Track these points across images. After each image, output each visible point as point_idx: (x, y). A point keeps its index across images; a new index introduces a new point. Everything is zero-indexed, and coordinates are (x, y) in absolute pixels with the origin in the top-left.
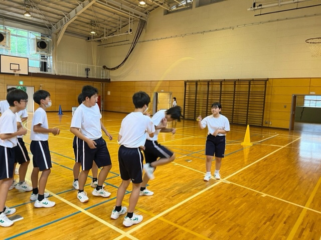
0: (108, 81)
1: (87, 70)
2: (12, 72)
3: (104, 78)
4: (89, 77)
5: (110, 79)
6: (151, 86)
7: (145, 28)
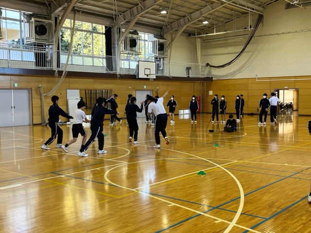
0: (209, 80)
1: (188, 69)
2: (145, 77)
3: (205, 76)
4: (191, 76)
5: (212, 77)
6: (270, 83)
7: (263, 23)
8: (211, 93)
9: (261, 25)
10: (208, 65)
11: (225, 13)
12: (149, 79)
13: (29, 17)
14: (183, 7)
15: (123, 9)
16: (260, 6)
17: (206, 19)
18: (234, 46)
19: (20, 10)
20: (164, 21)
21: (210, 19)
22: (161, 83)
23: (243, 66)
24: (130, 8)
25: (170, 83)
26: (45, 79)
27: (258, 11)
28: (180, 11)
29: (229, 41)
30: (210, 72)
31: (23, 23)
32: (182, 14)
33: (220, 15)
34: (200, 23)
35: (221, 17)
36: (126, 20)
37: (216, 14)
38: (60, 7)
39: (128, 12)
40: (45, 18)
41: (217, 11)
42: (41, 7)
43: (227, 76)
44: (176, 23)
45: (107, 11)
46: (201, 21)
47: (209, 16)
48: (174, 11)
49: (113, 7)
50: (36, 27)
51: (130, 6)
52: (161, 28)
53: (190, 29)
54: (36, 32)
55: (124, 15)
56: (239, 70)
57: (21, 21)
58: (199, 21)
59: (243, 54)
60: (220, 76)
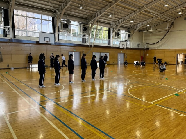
0: (147, 49)
4: (139, 48)
6: (175, 51)
7: (173, 26)
8: (148, 55)
9: (172, 26)
10: (147, 43)
11: (157, 22)
12: (124, 49)
13: (81, 24)
14: (140, 19)
15: (115, 21)
16: (172, 18)
17: (149, 24)
18: (160, 35)
19: (77, 21)
20: (131, 25)
21: (150, 24)
22: (128, 50)
23: (163, 44)
24: (118, 20)
25: (131, 50)
26: (85, 48)
27: (172, 21)
28: (138, 21)
29: (157, 34)
30: (147, 46)
31: (78, 27)
32: (138, 22)
33: (155, 22)
34: (145, 26)
35: (155, 24)
36: (116, 25)
37: (153, 22)
38: (92, 20)
39: (117, 22)
40: (86, 24)
41: (154, 21)
42: (85, 20)
43: (155, 48)
44: (136, 26)
45: (109, 21)
46: (146, 25)
47: (150, 23)
48: (136, 21)
49: (112, 20)
50: (83, 28)
51: (118, 19)
52: (129, 28)
53: (141, 29)
54: (83, 30)
55: (115, 23)
56: (161, 46)
57: (77, 26)
58: (145, 25)
59: (163, 39)
60: (152, 48)
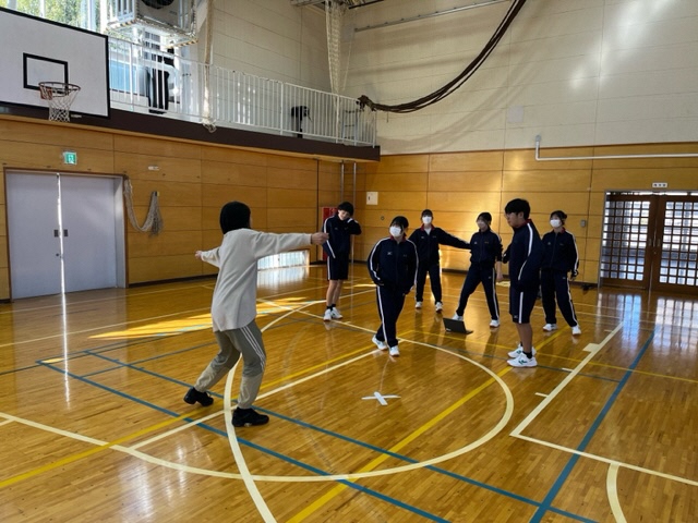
1: (298, 113)
3: (355, 142)
5: (378, 148)
6: (593, 168)
8: (373, 198)
10: (364, 101)
23: (486, 107)
56: (471, 123)
60: (405, 143)
